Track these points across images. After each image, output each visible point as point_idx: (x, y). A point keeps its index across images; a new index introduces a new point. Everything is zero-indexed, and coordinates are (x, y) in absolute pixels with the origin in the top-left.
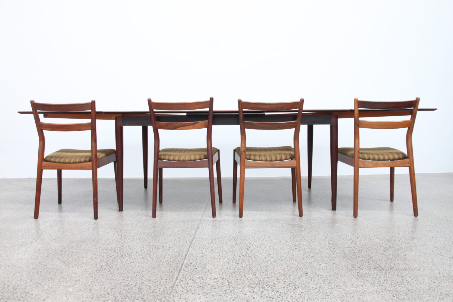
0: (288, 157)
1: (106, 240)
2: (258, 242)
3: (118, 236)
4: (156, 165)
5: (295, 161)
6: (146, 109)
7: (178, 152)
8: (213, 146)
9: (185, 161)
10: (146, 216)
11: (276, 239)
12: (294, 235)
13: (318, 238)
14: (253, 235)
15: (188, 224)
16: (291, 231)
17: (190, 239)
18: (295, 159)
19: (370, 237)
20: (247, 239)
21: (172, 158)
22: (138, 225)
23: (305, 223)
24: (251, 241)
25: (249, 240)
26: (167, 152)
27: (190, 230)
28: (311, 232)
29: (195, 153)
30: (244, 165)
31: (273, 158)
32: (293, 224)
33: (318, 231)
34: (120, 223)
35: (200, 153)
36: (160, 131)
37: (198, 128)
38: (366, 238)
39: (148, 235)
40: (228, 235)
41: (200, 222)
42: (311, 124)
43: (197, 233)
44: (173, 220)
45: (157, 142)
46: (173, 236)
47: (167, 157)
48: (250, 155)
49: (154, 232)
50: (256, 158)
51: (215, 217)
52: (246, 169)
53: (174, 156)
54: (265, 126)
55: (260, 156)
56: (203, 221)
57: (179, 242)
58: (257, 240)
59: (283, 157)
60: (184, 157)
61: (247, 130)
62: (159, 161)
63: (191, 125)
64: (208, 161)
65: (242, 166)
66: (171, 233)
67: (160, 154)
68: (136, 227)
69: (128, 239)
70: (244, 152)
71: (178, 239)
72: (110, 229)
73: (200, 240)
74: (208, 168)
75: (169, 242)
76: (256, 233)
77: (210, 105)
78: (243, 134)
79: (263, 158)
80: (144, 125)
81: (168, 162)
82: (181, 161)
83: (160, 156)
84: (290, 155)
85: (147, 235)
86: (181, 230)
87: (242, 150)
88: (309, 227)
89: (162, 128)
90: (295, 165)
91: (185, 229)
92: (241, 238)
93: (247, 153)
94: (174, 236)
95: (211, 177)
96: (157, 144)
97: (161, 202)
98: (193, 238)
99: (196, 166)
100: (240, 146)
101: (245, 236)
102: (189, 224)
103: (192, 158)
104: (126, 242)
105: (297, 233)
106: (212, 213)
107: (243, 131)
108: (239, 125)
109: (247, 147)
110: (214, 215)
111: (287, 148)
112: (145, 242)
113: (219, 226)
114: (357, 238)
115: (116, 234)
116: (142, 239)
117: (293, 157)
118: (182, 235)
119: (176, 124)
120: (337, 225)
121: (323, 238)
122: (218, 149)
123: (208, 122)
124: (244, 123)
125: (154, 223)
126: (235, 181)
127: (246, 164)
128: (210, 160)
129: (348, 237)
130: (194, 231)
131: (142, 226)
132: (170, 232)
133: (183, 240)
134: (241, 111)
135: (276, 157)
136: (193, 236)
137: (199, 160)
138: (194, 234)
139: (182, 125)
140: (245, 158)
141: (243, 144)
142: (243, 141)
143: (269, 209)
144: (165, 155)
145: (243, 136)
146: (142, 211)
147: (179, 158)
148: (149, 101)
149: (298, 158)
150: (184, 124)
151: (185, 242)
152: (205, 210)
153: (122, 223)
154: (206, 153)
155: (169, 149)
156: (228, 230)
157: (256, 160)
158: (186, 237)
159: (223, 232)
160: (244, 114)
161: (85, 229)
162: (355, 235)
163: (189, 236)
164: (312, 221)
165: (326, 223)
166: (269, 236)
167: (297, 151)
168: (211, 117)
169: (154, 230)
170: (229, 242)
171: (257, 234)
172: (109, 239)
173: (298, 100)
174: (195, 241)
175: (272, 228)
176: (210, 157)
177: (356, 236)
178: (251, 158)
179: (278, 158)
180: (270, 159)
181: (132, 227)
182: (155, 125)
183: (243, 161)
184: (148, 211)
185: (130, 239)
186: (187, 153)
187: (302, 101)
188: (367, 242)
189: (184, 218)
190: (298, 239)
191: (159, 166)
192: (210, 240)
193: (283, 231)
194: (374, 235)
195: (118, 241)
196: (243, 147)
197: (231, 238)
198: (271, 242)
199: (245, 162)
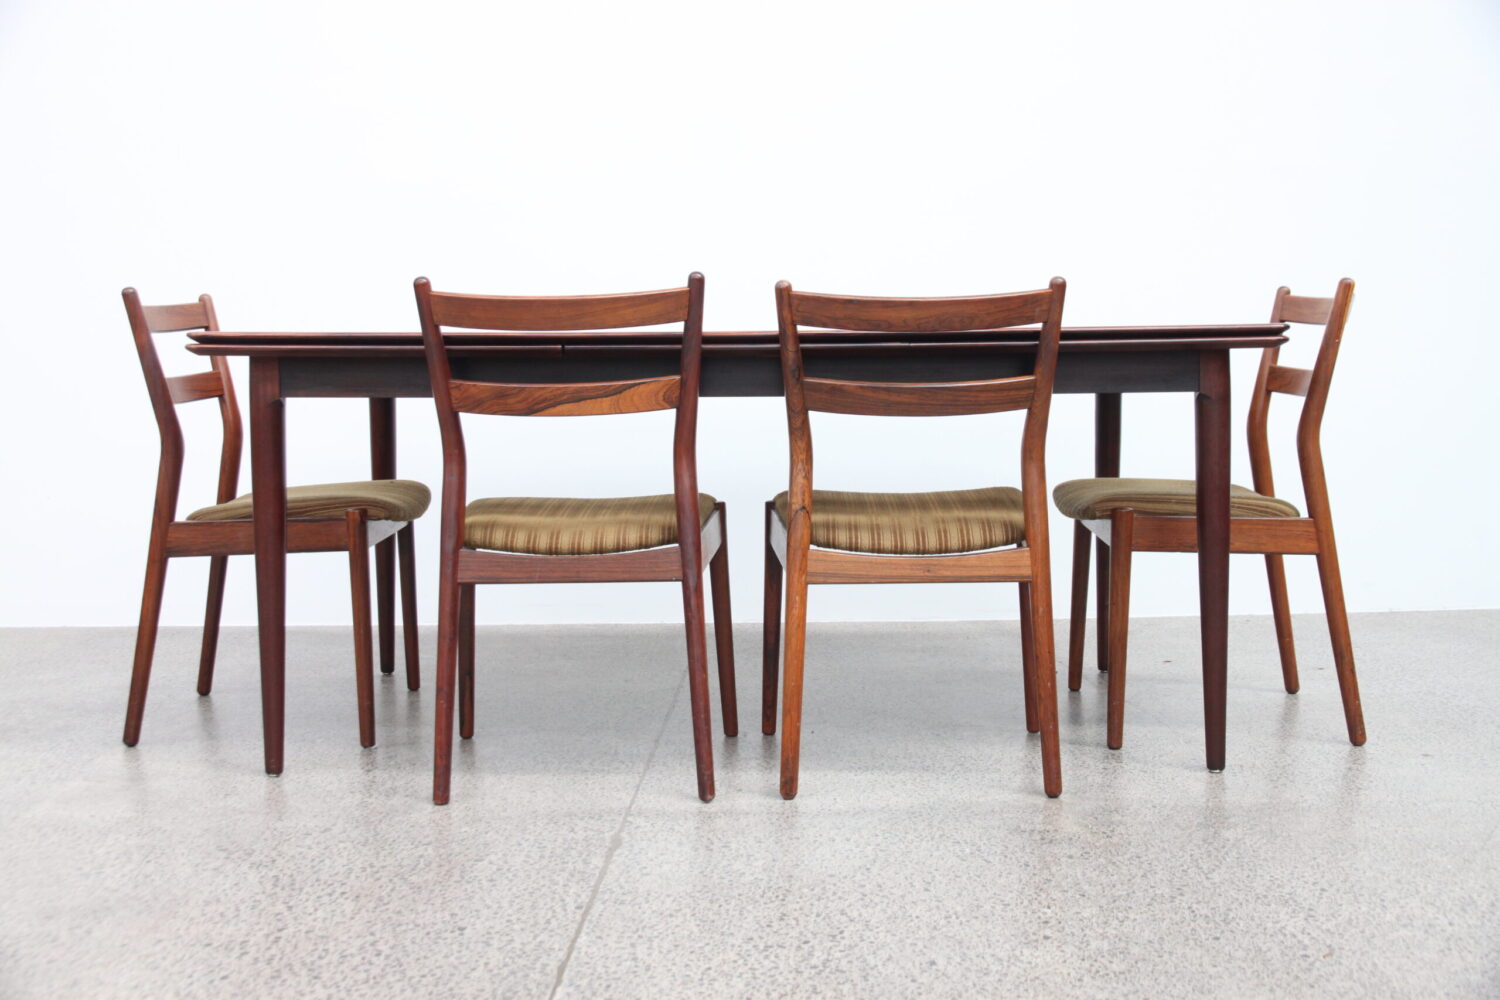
0: (999, 534)
1: (207, 903)
2: (879, 907)
3: (261, 883)
4: (449, 571)
5: (1027, 554)
6: (409, 323)
7: (548, 515)
8: (702, 488)
9: (579, 553)
10: (387, 796)
11: (960, 895)
12: (1037, 879)
13: (1146, 890)
14: (859, 877)
15: (573, 830)
16: (1022, 861)
17: (579, 896)
18: (1028, 546)
19: (1380, 891)
20: (830, 894)
21: (520, 540)
22: (348, 836)
23: (1087, 826)
24: (850, 905)
25: (840, 898)
26: (499, 513)
27: (581, 854)
28: (1114, 863)
29: (623, 516)
30: (803, 570)
31: (932, 542)
32: (1033, 831)
33: (1145, 858)
34: (268, 828)
35: (642, 517)
36: (467, 420)
37: (638, 410)
38: (1361, 895)
39: (396, 880)
40: (748, 878)
41: (625, 819)
42: (1110, 389)
43: (612, 867)
44: (505, 810)
45: (455, 468)
46: (507, 882)
47: (499, 537)
48: (831, 527)
49: (422, 865)
50: (857, 538)
51: (709, 797)
52: (811, 588)
53: (532, 530)
54: (894, 398)
55: (875, 529)
56: (639, 814)
57: (533, 907)
58: (877, 900)
59: (977, 536)
60: (575, 534)
61: (817, 419)
62: (463, 551)
63: (607, 396)
64: (680, 553)
65: (796, 575)
66: (494, 868)
67: (469, 520)
68: (341, 842)
69: (303, 896)
70: (802, 514)
71: (526, 897)
72: (224, 854)
73: (624, 898)
74: (679, 585)
75: (489, 907)
76: (868, 869)
77: (690, 307)
78: (800, 433)
79: (887, 541)
80: (377, 396)
81: (506, 557)
82: (561, 553)
83: (467, 532)
84: (1008, 526)
85: (391, 881)
86: (542, 857)
87: (797, 503)
88: (1102, 842)
89: (479, 406)
90: (1027, 572)
91: (559, 851)
92: (805, 890)
93: (817, 518)
94: (511, 881)
95: (695, 622)
96: (454, 479)
97: (467, 732)
98: (595, 891)
99: (626, 576)
100: (785, 487)
101: (823, 882)
102: (576, 829)
103: (610, 539)
104: (294, 910)
105: (1048, 868)
106: (696, 781)
107: (798, 423)
108: (781, 394)
109: (818, 492)
110: (706, 790)
111: (995, 498)
112: (384, 908)
113: (710, 836)
114: (1317, 893)
115: (253, 877)
116: (366, 896)
117: (1019, 536)
118: (543, 877)
119: (541, 392)
120: (1227, 834)
121: (1167, 890)
122: (719, 499)
123: (682, 379)
124: (803, 384)
125: (422, 827)
126: (772, 640)
127: (812, 567)
128: (691, 550)
129: (1279, 886)
130: (597, 861)
131: (367, 840)
132: (491, 863)
133: (548, 900)
134: (789, 332)
135: (942, 533)
136: (592, 884)
137: (640, 547)
138: (597, 872)
139: (565, 397)
140: (806, 538)
141: (800, 480)
142: (800, 466)
143: (926, 764)
144: (490, 527)
145: (799, 443)
146: (369, 771)
147: (551, 538)
148: (422, 289)
149: (1039, 540)
150: (577, 391)
151: (558, 910)
152: (647, 768)
153: (279, 825)
154: (671, 518)
155: (505, 499)
156: (749, 856)
157: (856, 550)
158: (565, 886)
159: (725, 863)
160: (803, 350)
161: (108, 853)
162: (1311, 880)
163: (578, 883)
164: (1117, 817)
165: (1177, 825)
166: (929, 883)
167: (1036, 511)
168: (691, 361)
169: (421, 856)
170: (750, 908)
171: (875, 870)
172: (218, 901)
173: (1041, 285)
174: (604, 903)
175: (942, 847)
176: (689, 539)
177: (1314, 884)
178: (834, 539)
179: (954, 541)
180: (918, 544)
181: (323, 846)
182: (449, 395)
183: (799, 553)
184: (394, 773)
185: (313, 897)
186: (585, 519)
187: (1058, 289)
188: (1364, 909)
189: (555, 801)
190: (1056, 894)
191: (463, 577)
192: (669, 901)
193: (990, 858)
194: (1399, 881)
195: (261, 907)
196: (798, 490)
197: (760, 891)
198: (938, 907)
199: (809, 553)
